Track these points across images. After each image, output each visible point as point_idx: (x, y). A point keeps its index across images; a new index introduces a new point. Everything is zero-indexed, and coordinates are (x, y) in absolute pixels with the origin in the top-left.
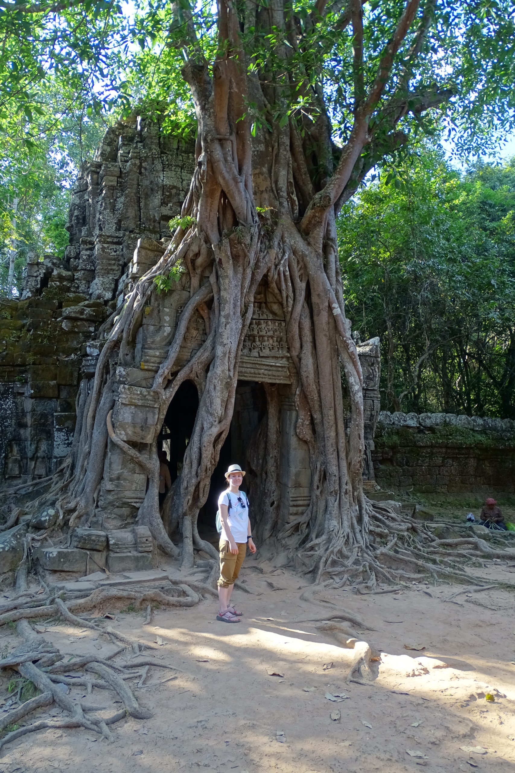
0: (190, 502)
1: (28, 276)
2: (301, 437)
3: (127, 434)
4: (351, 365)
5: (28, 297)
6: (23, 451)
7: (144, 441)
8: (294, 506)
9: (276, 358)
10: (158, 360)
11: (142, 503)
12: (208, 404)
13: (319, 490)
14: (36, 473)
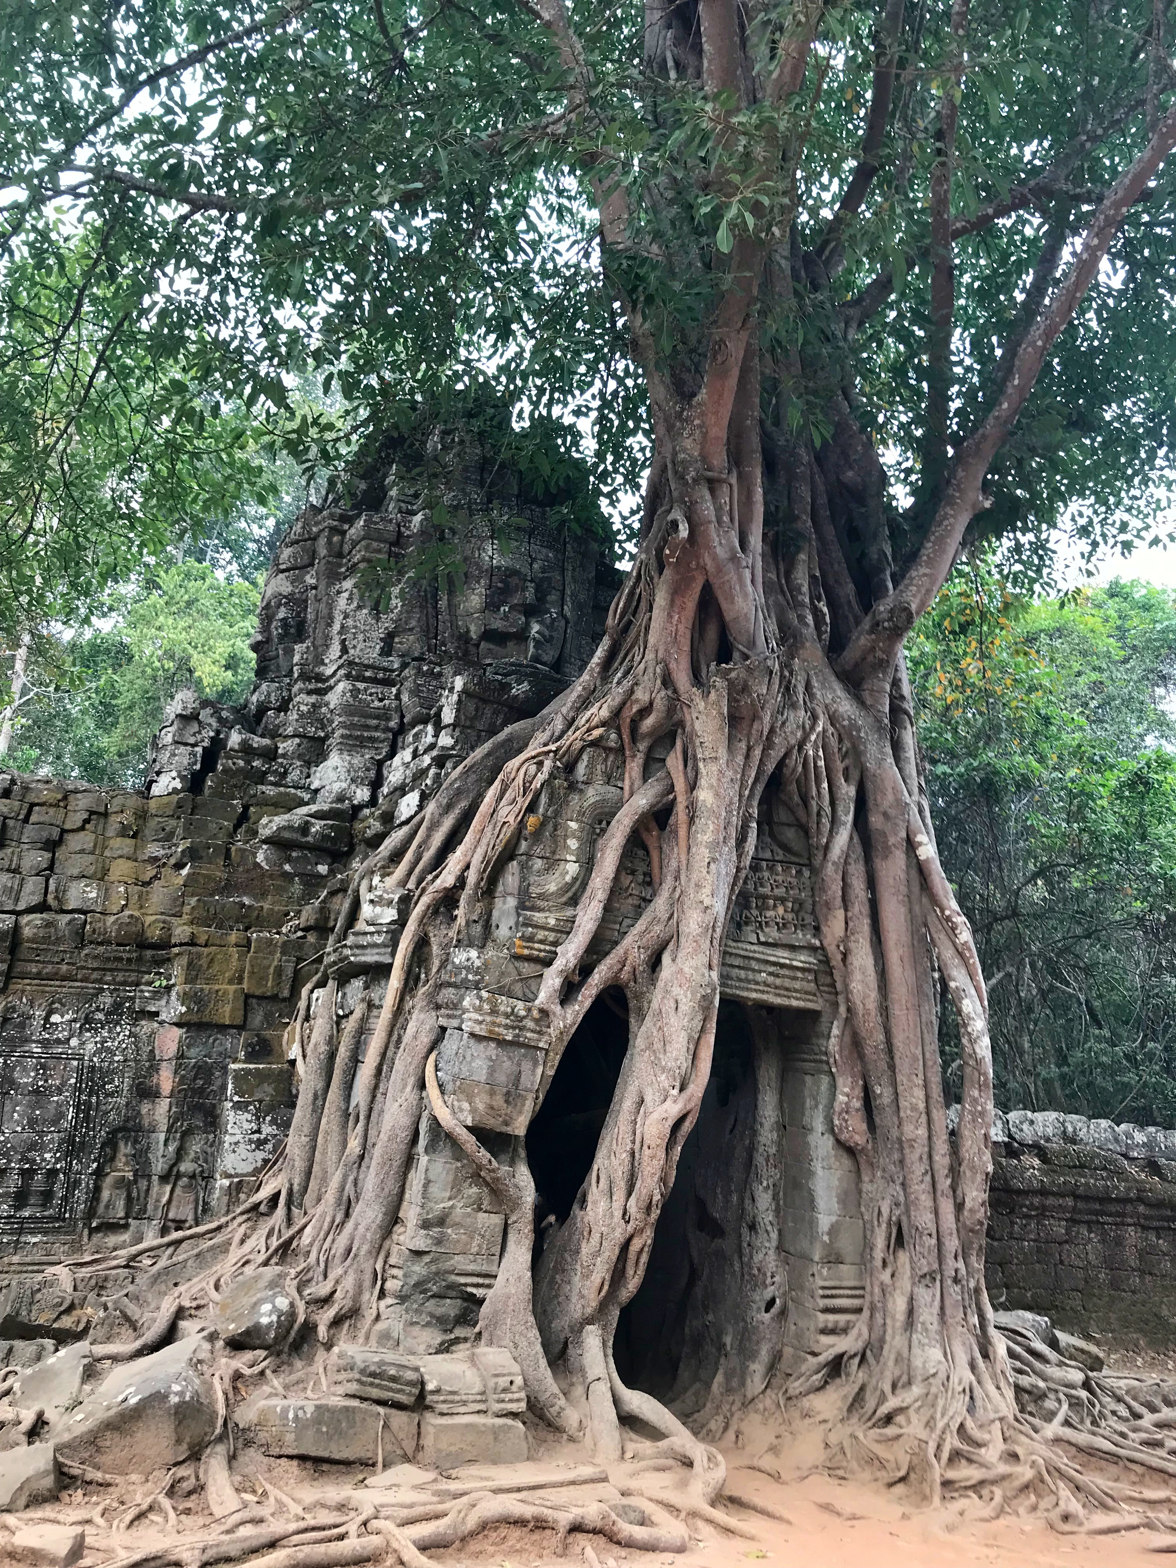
0: (606, 1287)
1: (176, 742)
2: (843, 1137)
3: (473, 1111)
4: (964, 971)
5: (174, 789)
6: (141, 1158)
7: (509, 1130)
8: (827, 1310)
9: (792, 948)
10: (551, 937)
11: (489, 1286)
12: (658, 1046)
13: (888, 1271)
14: (171, 1215)
